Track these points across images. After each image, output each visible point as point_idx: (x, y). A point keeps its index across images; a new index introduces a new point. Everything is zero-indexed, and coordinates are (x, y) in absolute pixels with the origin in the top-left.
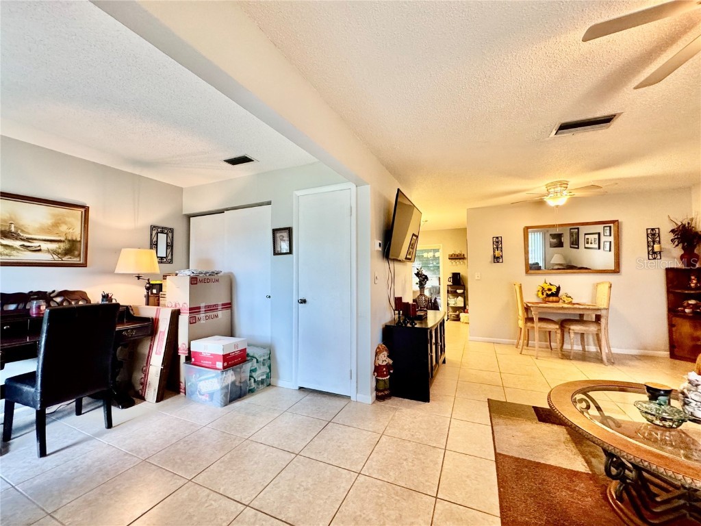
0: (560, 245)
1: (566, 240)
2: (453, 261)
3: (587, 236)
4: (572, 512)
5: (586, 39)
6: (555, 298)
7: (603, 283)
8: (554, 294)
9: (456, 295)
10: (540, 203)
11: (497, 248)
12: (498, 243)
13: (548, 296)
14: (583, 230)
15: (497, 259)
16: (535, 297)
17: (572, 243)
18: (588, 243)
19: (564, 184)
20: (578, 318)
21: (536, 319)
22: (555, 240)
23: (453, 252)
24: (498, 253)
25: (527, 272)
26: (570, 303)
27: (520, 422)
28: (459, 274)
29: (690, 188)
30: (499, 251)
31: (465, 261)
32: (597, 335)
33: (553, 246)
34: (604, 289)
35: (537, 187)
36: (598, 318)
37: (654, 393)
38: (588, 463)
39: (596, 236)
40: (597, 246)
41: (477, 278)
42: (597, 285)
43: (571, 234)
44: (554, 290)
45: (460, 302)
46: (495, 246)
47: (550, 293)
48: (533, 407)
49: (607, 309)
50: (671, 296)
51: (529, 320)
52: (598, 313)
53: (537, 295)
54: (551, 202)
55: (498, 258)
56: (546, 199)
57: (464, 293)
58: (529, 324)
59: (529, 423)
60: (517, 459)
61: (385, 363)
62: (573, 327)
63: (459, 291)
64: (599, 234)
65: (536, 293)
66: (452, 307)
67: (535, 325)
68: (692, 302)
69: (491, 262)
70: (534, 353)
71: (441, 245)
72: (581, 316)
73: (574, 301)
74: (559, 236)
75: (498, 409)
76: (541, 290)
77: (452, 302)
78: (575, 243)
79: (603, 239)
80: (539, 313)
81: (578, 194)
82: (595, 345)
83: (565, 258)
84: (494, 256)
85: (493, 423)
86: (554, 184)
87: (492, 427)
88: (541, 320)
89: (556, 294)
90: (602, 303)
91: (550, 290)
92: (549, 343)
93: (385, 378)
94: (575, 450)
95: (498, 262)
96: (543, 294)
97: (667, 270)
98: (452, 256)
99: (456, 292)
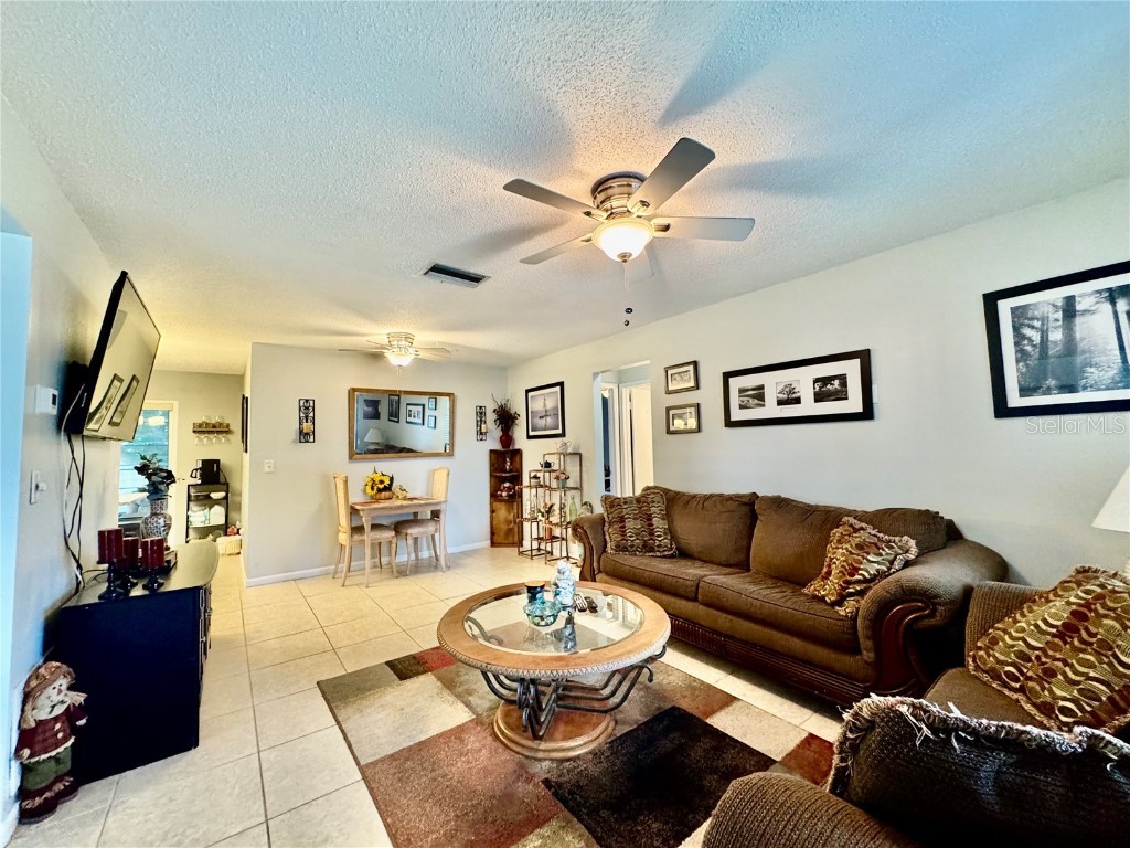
0: (376, 416)
1: (384, 409)
2: (202, 436)
3: (410, 407)
4: (474, 781)
5: (508, 187)
6: (387, 494)
7: (440, 469)
8: (385, 488)
9: (206, 501)
10: (375, 356)
11: (307, 418)
12: (307, 409)
13: (380, 491)
14: (405, 399)
15: (305, 436)
16: (361, 494)
17: (391, 415)
18: (410, 416)
19: (408, 338)
20: (411, 517)
21: (367, 527)
22: (370, 409)
23: (204, 419)
24: (307, 426)
25: (351, 457)
26: (405, 499)
27: (376, 696)
28: (218, 462)
29: (505, 369)
30: (310, 423)
31: (230, 436)
32: (433, 537)
33: (367, 416)
34: (441, 477)
35: (375, 334)
36: (436, 515)
37: (533, 592)
38: (468, 705)
39: (420, 408)
40: (420, 421)
41: (267, 470)
42: (434, 471)
43: (391, 402)
44: (387, 482)
45: (216, 515)
46: (302, 415)
47: (381, 486)
48: (387, 663)
49: (445, 502)
50: (493, 480)
51: (357, 529)
52: (438, 508)
53: (365, 491)
54: (394, 358)
55: (307, 434)
56: (388, 354)
57: (226, 498)
58: (356, 537)
59: (390, 690)
60: (392, 757)
61: (59, 710)
62: (410, 531)
63: (215, 495)
64: (424, 406)
65: (362, 488)
66: (197, 529)
67: (365, 537)
68: (507, 485)
69: (294, 441)
70: (363, 579)
71: (176, 403)
72: (416, 514)
73: (409, 496)
74: (374, 404)
75: (339, 693)
76: (370, 484)
77: (200, 517)
78: (394, 415)
79: (427, 412)
80: (373, 518)
81: (422, 355)
82: (429, 549)
83: (383, 433)
84: (301, 431)
85: (340, 719)
86: (399, 336)
87: (341, 728)
88: (375, 527)
89: (388, 488)
90: (439, 495)
91: (382, 482)
92: (377, 560)
93: (61, 749)
94: (451, 698)
95: (307, 441)
96: (372, 489)
97: (491, 451)
98: (200, 425)
99: (208, 497)
